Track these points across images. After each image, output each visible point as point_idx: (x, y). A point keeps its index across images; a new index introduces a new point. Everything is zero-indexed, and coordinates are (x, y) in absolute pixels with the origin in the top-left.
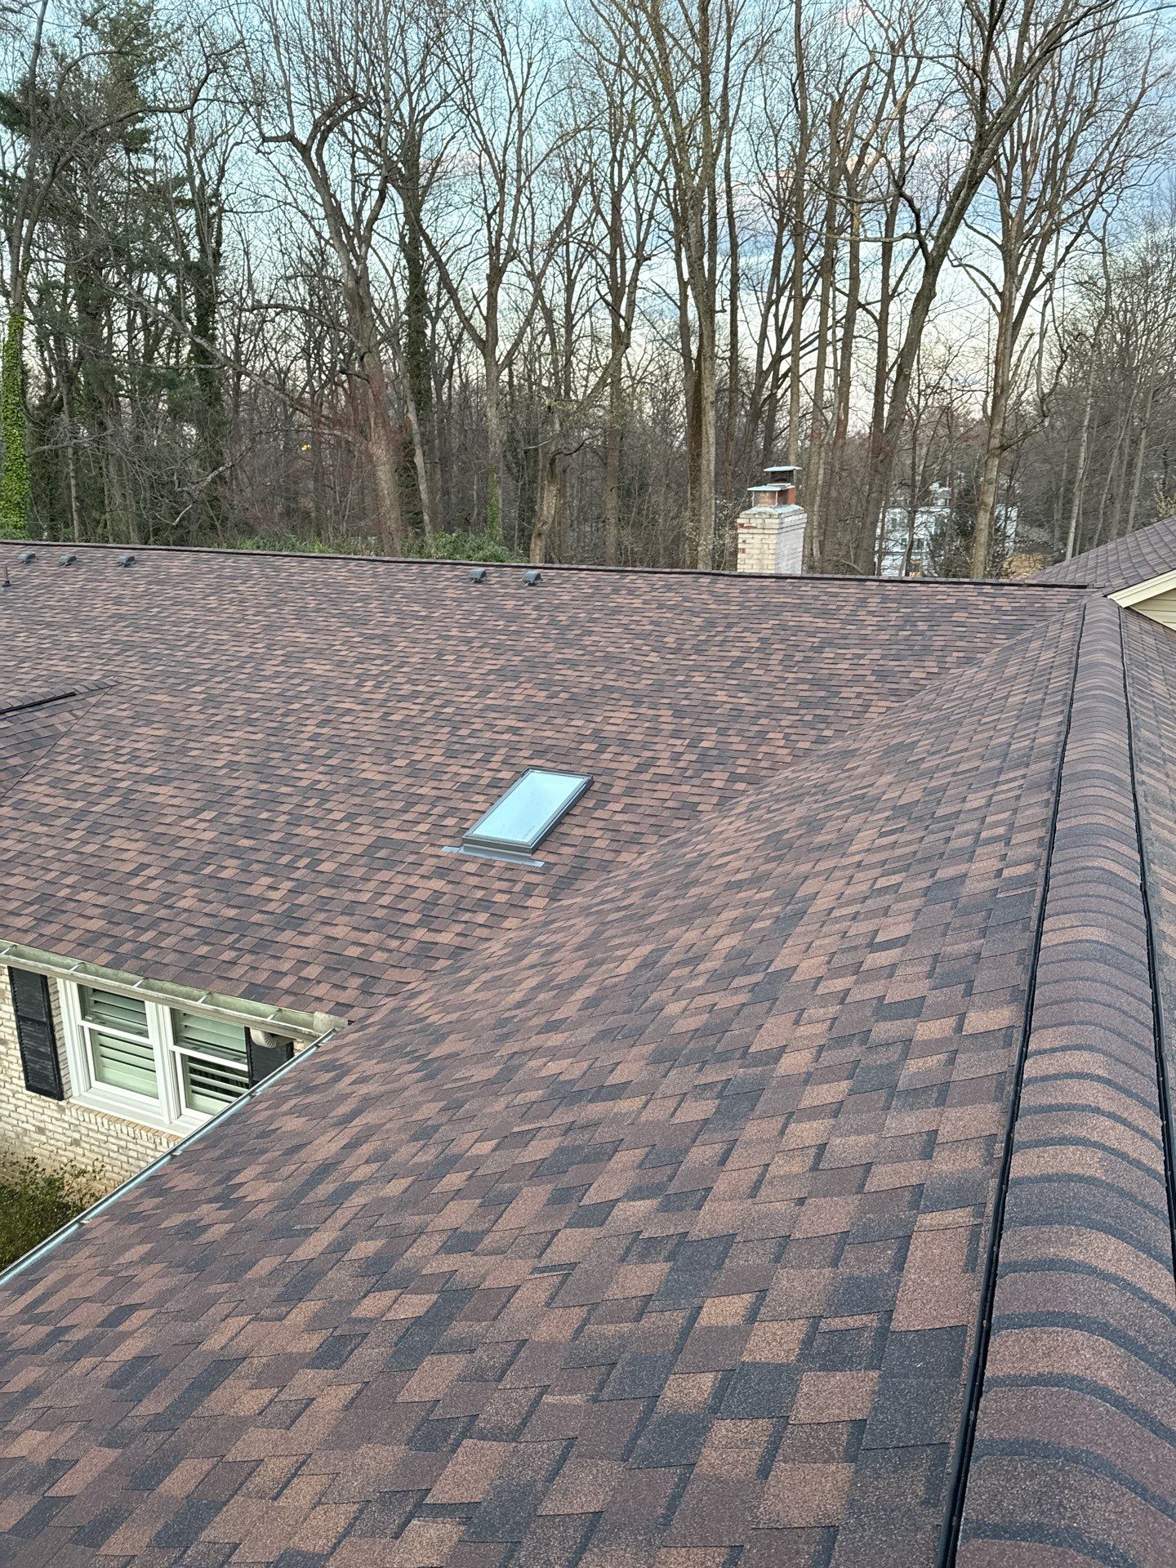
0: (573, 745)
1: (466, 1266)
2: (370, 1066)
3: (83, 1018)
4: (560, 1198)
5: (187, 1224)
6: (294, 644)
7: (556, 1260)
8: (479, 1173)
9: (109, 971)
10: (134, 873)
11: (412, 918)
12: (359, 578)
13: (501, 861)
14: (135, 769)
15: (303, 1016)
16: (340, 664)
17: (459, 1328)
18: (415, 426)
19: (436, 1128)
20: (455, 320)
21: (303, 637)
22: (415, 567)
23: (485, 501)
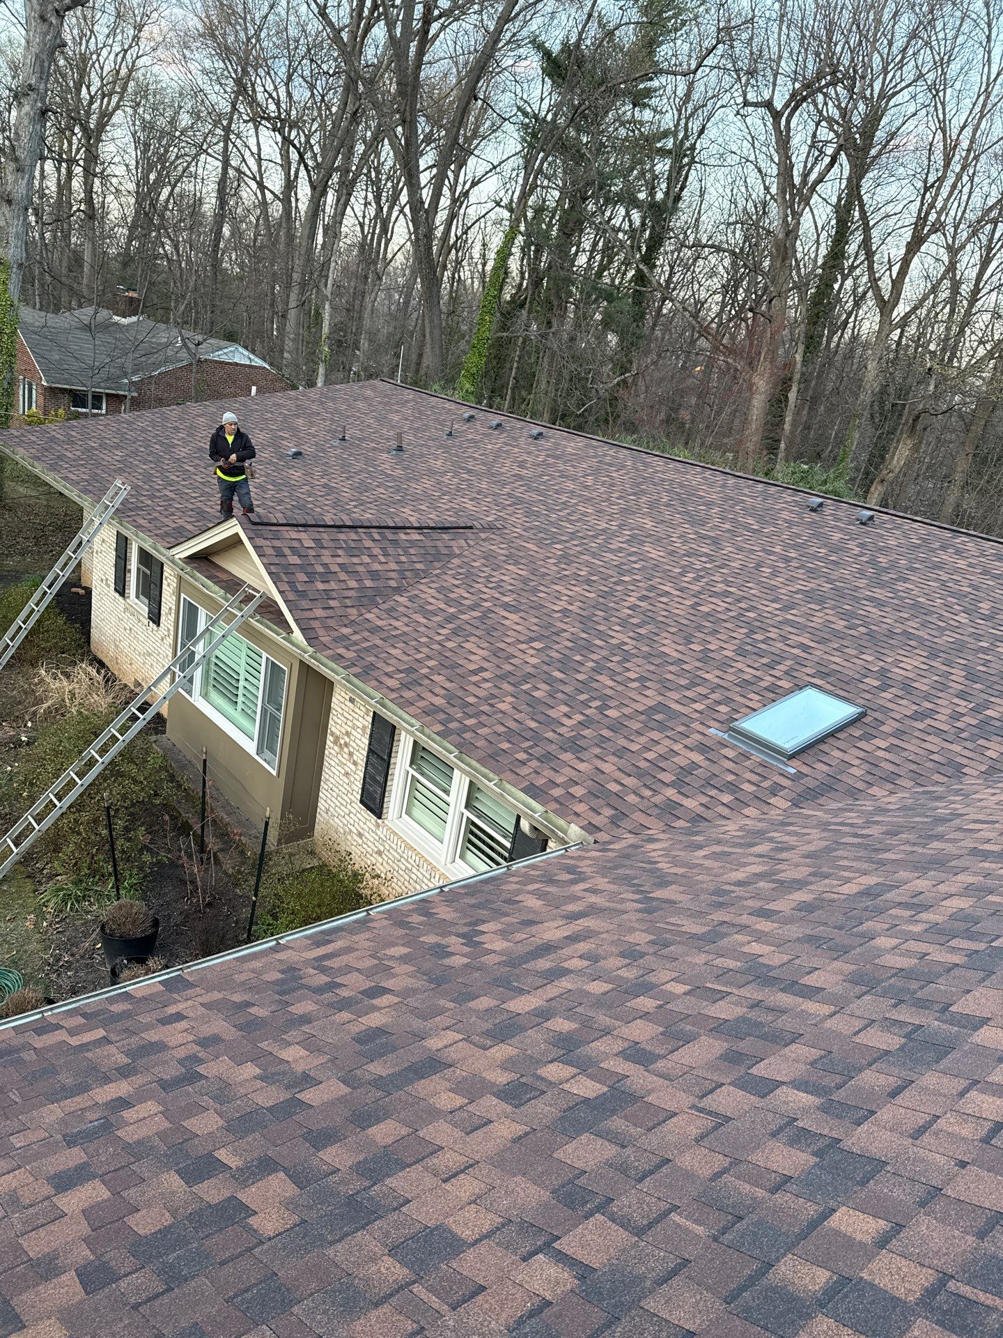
0: (857, 676)
1: (638, 1078)
2: (602, 882)
3: (410, 766)
4: (732, 1058)
5: (438, 945)
6: (640, 528)
7: (714, 1107)
8: (669, 1006)
9: (438, 738)
10: (475, 672)
11: (667, 777)
12: (711, 485)
13: (757, 756)
14: (497, 595)
15: (561, 822)
16: (672, 553)
17: (617, 1123)
18: (799, 366)
19: (642, 955)
20: (865, 279)
21: (649, 524)
22: (761, 485)
23: (841, 441)
